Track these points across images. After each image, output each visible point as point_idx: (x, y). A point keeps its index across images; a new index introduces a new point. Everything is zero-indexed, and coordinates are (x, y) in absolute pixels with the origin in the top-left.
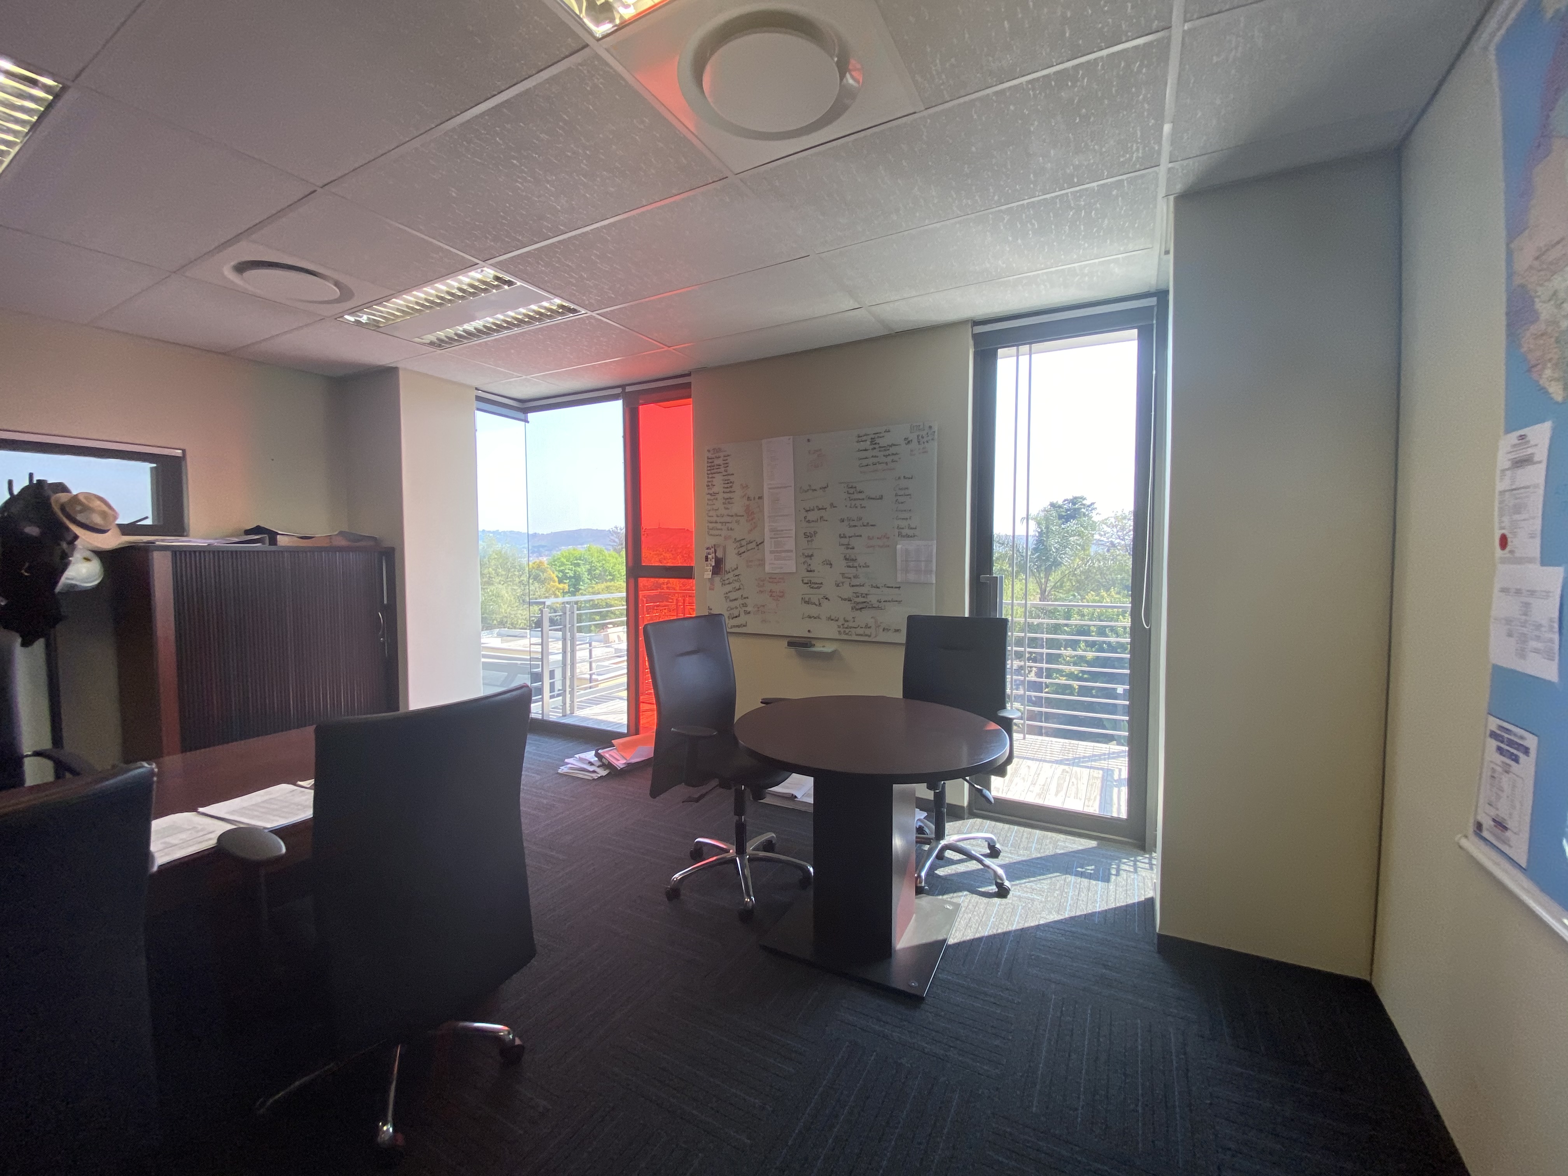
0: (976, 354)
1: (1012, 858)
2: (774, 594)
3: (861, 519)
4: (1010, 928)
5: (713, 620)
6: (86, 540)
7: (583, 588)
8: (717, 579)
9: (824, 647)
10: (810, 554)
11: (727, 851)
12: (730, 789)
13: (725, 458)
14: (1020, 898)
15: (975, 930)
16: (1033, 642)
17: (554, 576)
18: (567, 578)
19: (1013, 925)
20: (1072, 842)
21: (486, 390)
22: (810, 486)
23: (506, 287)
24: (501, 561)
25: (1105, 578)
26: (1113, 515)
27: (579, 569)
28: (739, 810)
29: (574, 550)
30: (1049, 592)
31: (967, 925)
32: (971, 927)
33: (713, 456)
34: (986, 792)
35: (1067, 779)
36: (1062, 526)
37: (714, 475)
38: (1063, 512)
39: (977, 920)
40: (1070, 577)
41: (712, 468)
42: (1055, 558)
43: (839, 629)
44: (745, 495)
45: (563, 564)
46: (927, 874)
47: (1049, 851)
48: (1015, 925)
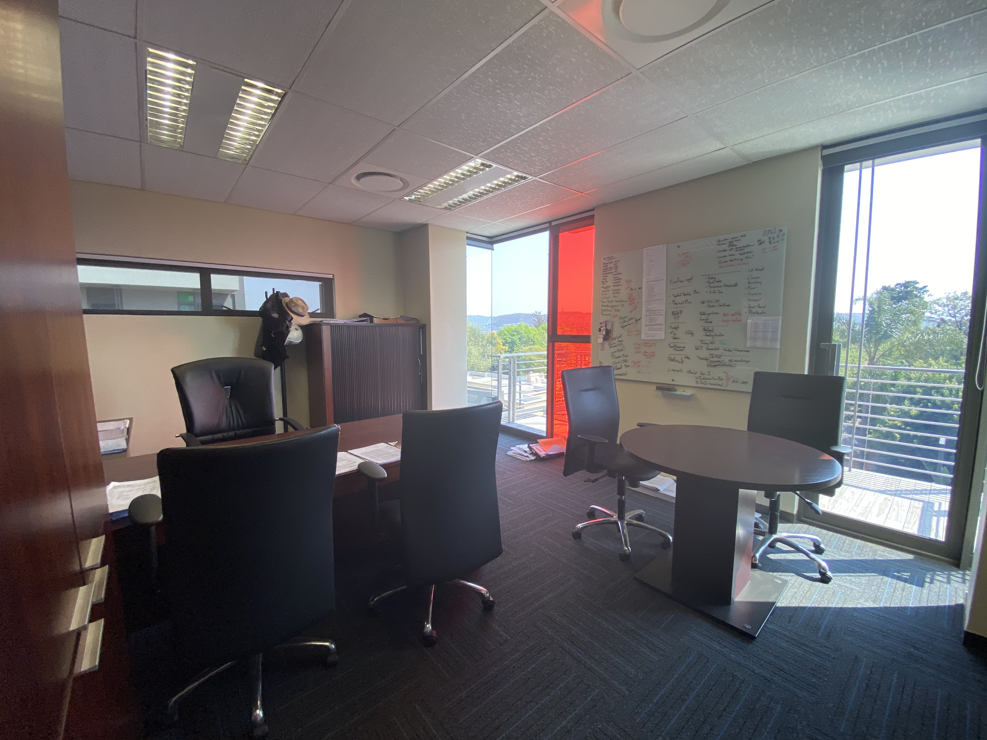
0: (824, 172)
1: (835, 557)
2: (647, 354)
3: (718, 301)
4: (830, 605)
5: (605, 371)
6: (297, 320)
7: (516, 349)
8: (607, 344)
9: (684, 391)
10: (676, 327)
11: (612, 516)
12: (615, 478)
13: (616, 263)
14: (840, 586)
15: (799, 601)
16: (862, 397)
17: (500, 341)
18: (507, 343)
19: (833, 603)
20: (890, 552)
21: (471, 232)
22: (678, 278)
23: (487, 169)
24: (472, 332)
25: (934, 349)
26: (945, 296)
27: (514, 338)
28: (621, 492)
29: (512, 326)
30: (878, 359)
31: (793, 597)
32: (796, 598)
33: (608, 262)
34: (814, 505)
35: (889, 505)
36: (894, 306)
37: (607, 275)
38: (895, 294)
39: (801, 595)
40: (899, 348)
41: (606, 270)
42: (886, 332)
43: (696, 380)
44: (629, 287)
45: (505, 335)
46: (761, 556)
47: (868, 556)
48: (834, 604)
